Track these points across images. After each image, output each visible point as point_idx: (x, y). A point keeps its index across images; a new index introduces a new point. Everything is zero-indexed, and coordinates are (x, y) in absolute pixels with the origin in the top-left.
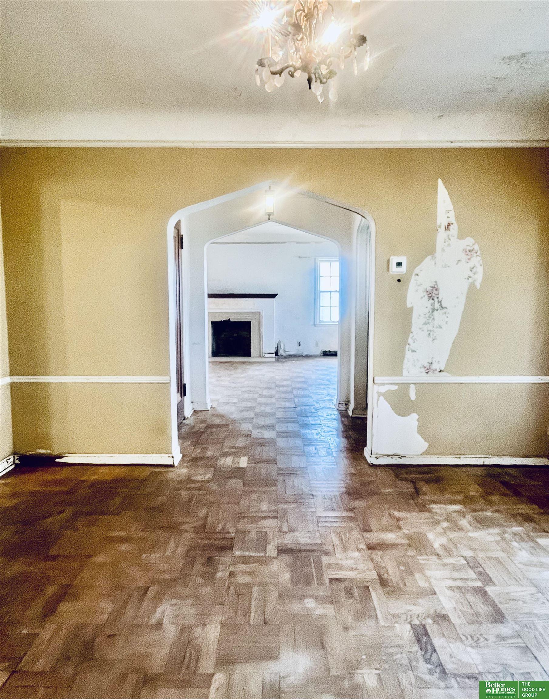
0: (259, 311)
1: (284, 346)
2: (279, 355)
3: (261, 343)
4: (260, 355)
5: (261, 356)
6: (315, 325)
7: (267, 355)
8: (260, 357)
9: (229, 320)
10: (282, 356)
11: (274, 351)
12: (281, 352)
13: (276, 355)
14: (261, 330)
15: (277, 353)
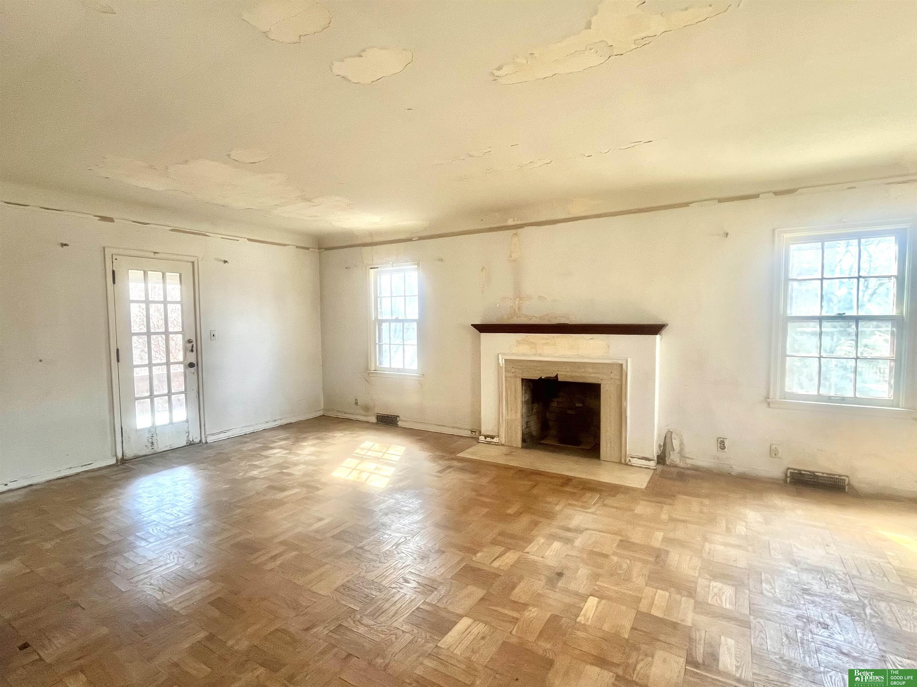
0: (620, 362)
1: (682, 444)
2: (668, 462)
3: (623, 433)
4: (621, 460)
5: (623, 461)
6: (769, 404)
7: (634, 461)
8: (620, 463)
9: (557, 376)
10: (676, 466)
11: (654, 452)
12: (673, 458)
13: (658, 463)
14: (624, 404)
15: (661, 459)
